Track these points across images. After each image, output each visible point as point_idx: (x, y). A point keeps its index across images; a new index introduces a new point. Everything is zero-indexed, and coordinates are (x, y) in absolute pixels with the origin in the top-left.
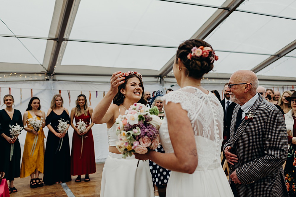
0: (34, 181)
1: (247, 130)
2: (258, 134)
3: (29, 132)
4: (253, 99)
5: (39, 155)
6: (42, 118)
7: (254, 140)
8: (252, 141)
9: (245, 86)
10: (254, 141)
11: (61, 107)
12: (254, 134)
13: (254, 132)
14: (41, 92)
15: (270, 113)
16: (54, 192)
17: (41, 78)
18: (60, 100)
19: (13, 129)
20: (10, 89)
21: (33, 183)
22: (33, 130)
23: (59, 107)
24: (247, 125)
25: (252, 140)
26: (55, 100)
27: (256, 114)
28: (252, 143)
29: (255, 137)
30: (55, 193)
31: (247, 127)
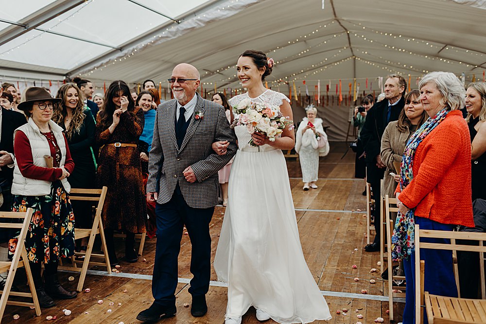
1: (199, 130)
2: (211, 133)
8: (205, 141)
9: (196, 82)
15: (220, 110)
29: (208, 136)
31: (198, 126)
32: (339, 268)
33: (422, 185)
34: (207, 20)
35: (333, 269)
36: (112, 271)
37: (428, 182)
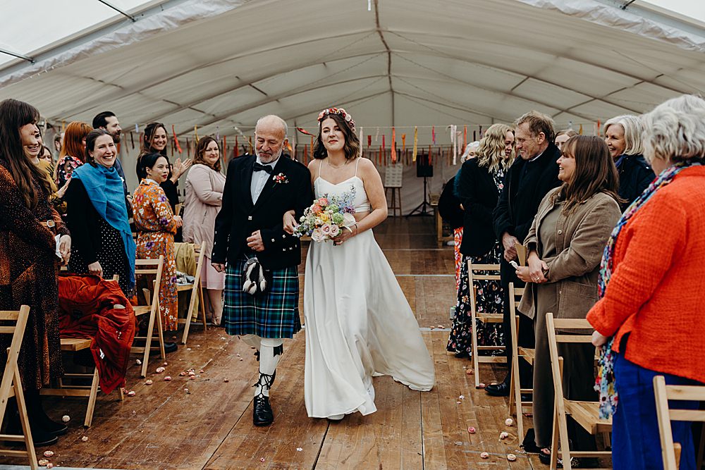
32: (447, 434)
33: (614, 300)
34: (183, 19)
35: (438, 436)
36: (39, 465)
37: (624, 294)
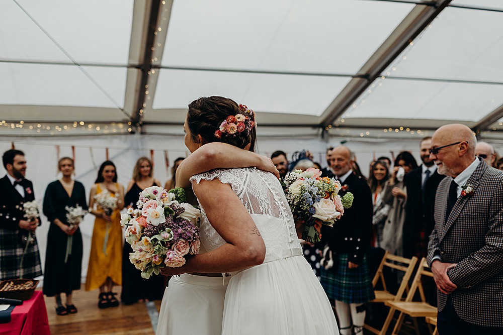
0: (105, 297)
1: (465, 211)
2: (482, 216)
3: (98, 217)
4: (472, 166)
5: (113, 255)
6: (117, 195)
7: (476, 224)
8: (474, 227)
9: (459, 146)
10: (476, 227)
11: (148, 177)
12: (475, 215)
13: (476, 212)
14: (122, 153)
15: (499, 183)
16: (132, 315)
17: (122, 131)
18: (147, 166)
19: (71, 213)
20: (73, 148)
21: (104, 300)
22: (104, 214)
23: (145, 177)
24: (465, 204)
25: (474, 224)
26: (139, 166)
27: (478, 186)
28: (474, 229)
29: (478, 220)
30: (133, 318)
31: (464, 206)
